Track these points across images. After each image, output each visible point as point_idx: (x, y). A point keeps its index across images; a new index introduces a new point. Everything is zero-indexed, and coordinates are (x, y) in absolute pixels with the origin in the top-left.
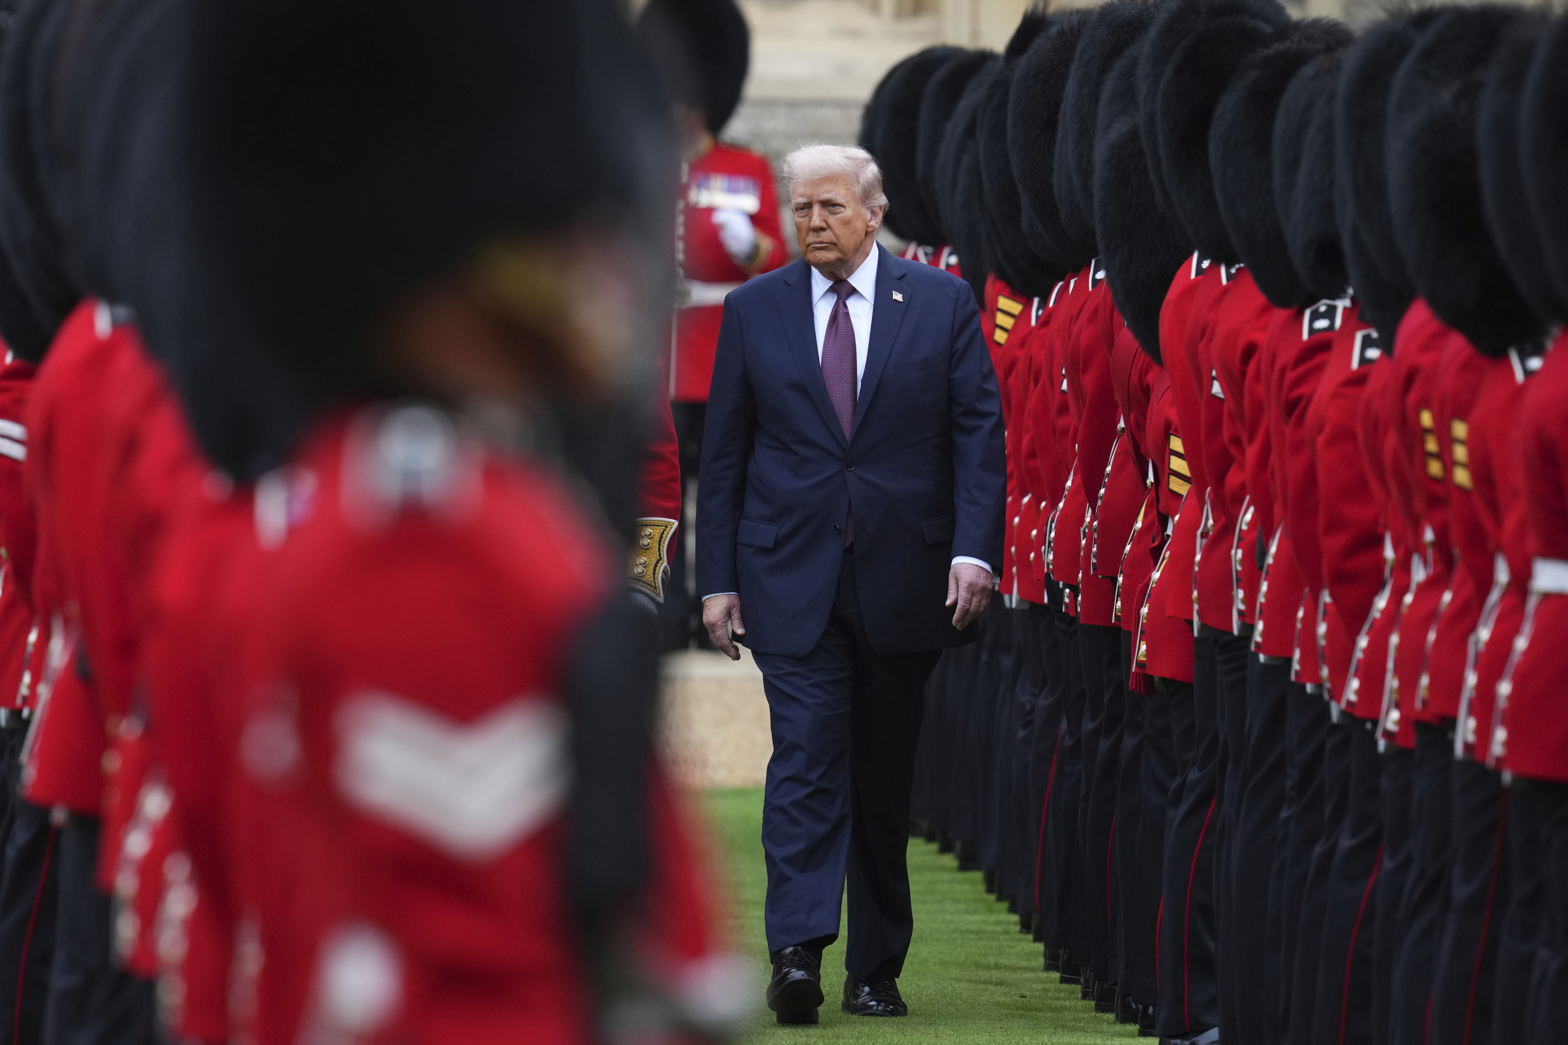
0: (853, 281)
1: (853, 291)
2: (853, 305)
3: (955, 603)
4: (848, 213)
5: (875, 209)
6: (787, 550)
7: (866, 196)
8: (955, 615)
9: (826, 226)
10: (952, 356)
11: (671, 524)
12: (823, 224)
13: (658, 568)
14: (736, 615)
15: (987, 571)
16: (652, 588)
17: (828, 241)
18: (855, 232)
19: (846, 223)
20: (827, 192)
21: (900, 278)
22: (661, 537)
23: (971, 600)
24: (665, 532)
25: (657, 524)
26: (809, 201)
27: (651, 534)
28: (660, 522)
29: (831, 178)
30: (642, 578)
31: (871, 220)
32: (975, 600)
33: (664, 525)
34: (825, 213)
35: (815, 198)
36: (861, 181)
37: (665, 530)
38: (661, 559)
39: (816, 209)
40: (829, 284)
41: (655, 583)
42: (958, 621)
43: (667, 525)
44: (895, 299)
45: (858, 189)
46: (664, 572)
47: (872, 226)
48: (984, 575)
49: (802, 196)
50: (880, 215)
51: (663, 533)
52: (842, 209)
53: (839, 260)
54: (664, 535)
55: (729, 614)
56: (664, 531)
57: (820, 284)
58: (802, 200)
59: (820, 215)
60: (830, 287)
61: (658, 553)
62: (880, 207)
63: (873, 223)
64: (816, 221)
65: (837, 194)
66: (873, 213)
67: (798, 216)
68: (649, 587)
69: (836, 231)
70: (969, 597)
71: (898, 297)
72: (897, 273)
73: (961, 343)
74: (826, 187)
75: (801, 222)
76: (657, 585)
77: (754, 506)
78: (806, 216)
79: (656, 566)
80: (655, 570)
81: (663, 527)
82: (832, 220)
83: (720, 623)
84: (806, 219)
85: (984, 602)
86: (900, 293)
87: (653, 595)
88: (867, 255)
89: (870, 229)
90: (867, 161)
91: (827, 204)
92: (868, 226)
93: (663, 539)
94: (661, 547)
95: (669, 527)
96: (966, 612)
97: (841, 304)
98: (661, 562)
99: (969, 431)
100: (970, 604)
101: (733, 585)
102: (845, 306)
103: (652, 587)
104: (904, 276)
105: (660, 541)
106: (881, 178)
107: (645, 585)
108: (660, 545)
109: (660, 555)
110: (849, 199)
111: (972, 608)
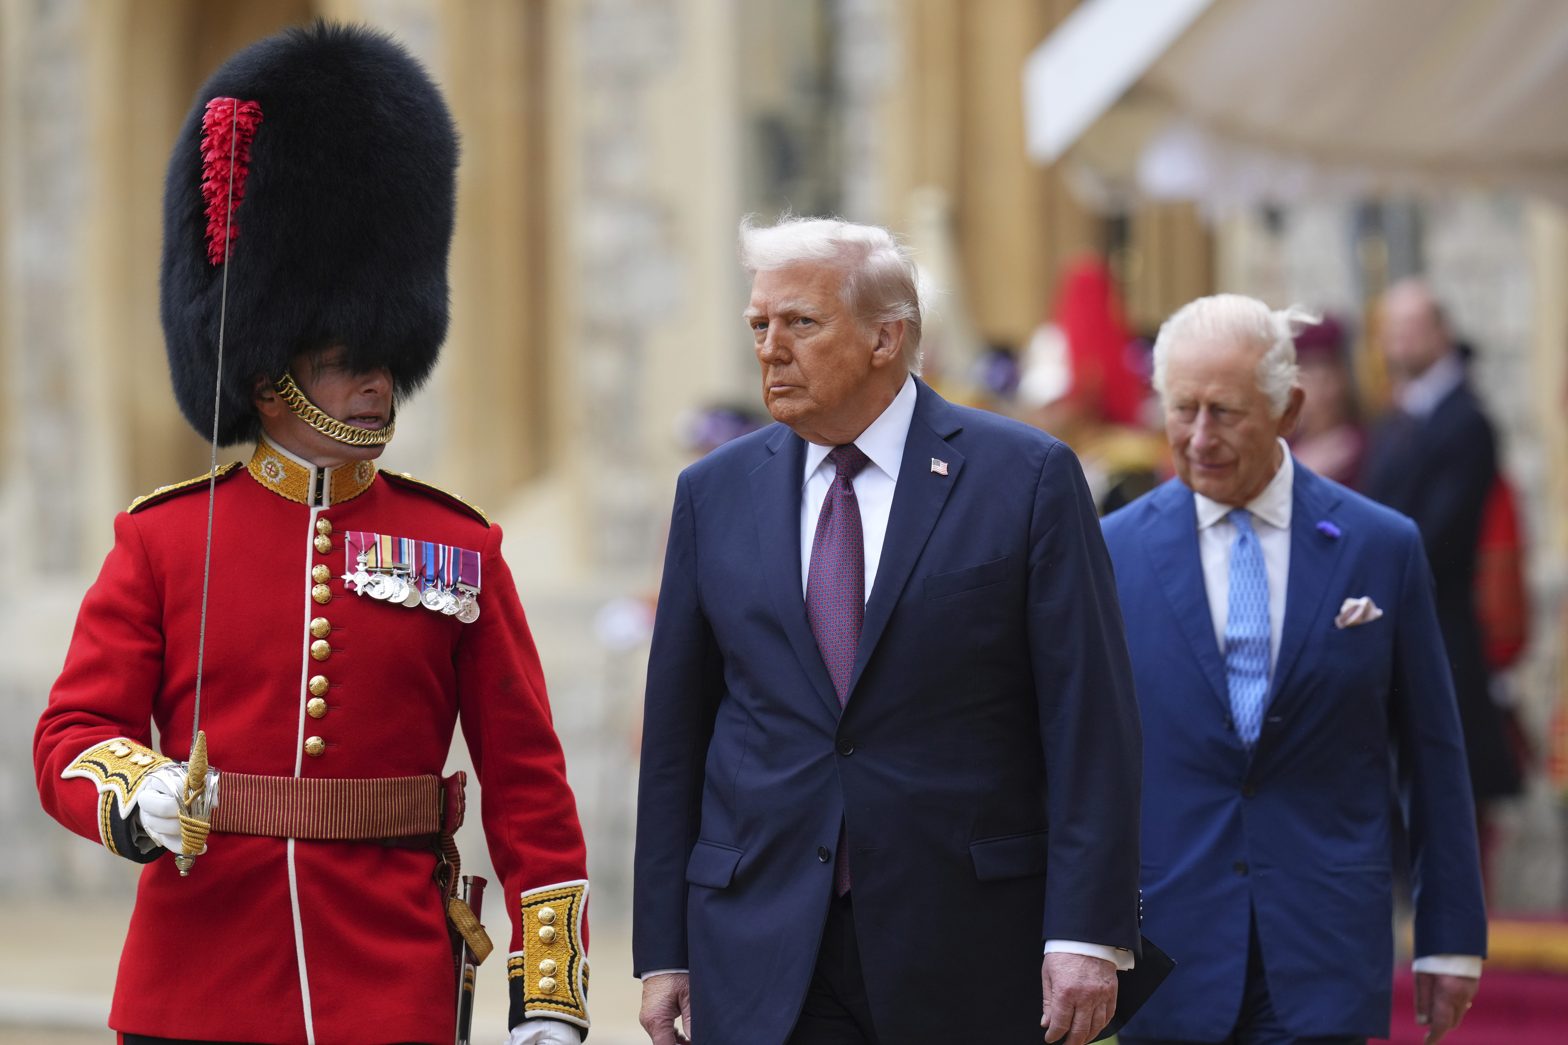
0: (865, 444)
1: (865, 463)
3: (1048, 1023)
4: (829, 332)
5: (887, 324)
7: (867, 303)
9: (787, 357)
10: (1030, 569)
11: (579, 888)
12: (781, 354)
13: (574, 971)
14: (684, 1001)
16: (573, 1009)
17: (792, 382)
18: (842, 366)
19: (829, 350)
20: (788, 298)
21: (948, 438)
22: (570, 916)
23: (1072, 1017)
24: (574, 905)
25: (559, 896)
26: (763, 314)
27: (553, 917)
28: (563, 891)
29: (794, 275)
30: (553, 997)
31: (879, 346)
33: (570, 894)
34: (791, 334)
35: (773, 309)
36: (852, 281)
37: (573, 902)
38: (576, 953)
39: (773, 327)
41: (575, 999)
43: (574, 893)
44: (934, 472)
45: (847, 293)
48: (1095, 969)
49: (754, 305)
51: (570, 909)
52: (818, 327)
54: (573, 912)
55: (675, 1003)
56: (571, 904)
58: (754, 312)
60: (829, 455)
61: (570, 946)
64: (774, 347)
65: (807, 303)
66: (883, 334)
68: (567, 1008)
70: (1068, 1013)
71: (940, 467)
72: (945, 430)
74: (789, 290)
76: (578, 1000)
79: (571, 967)
80: (570, 976)
81: (569, 898)
82: (803, 346)
83: (659, 1022)
86: (944, 461)
87: (575, 1019)
91: (790, 319)
92: (871, 356)
93: (572, 919)
94: (572, 934)
95: (578, 894)
97: (844, 484)
98: (576, 958)
102: (851, 487)
103: (571, 1006)
104: (958, 432)
105: (569, 925)
107: (561, 1006)
108: (569, 931)
109: (573, 948)
110: (831, 310)
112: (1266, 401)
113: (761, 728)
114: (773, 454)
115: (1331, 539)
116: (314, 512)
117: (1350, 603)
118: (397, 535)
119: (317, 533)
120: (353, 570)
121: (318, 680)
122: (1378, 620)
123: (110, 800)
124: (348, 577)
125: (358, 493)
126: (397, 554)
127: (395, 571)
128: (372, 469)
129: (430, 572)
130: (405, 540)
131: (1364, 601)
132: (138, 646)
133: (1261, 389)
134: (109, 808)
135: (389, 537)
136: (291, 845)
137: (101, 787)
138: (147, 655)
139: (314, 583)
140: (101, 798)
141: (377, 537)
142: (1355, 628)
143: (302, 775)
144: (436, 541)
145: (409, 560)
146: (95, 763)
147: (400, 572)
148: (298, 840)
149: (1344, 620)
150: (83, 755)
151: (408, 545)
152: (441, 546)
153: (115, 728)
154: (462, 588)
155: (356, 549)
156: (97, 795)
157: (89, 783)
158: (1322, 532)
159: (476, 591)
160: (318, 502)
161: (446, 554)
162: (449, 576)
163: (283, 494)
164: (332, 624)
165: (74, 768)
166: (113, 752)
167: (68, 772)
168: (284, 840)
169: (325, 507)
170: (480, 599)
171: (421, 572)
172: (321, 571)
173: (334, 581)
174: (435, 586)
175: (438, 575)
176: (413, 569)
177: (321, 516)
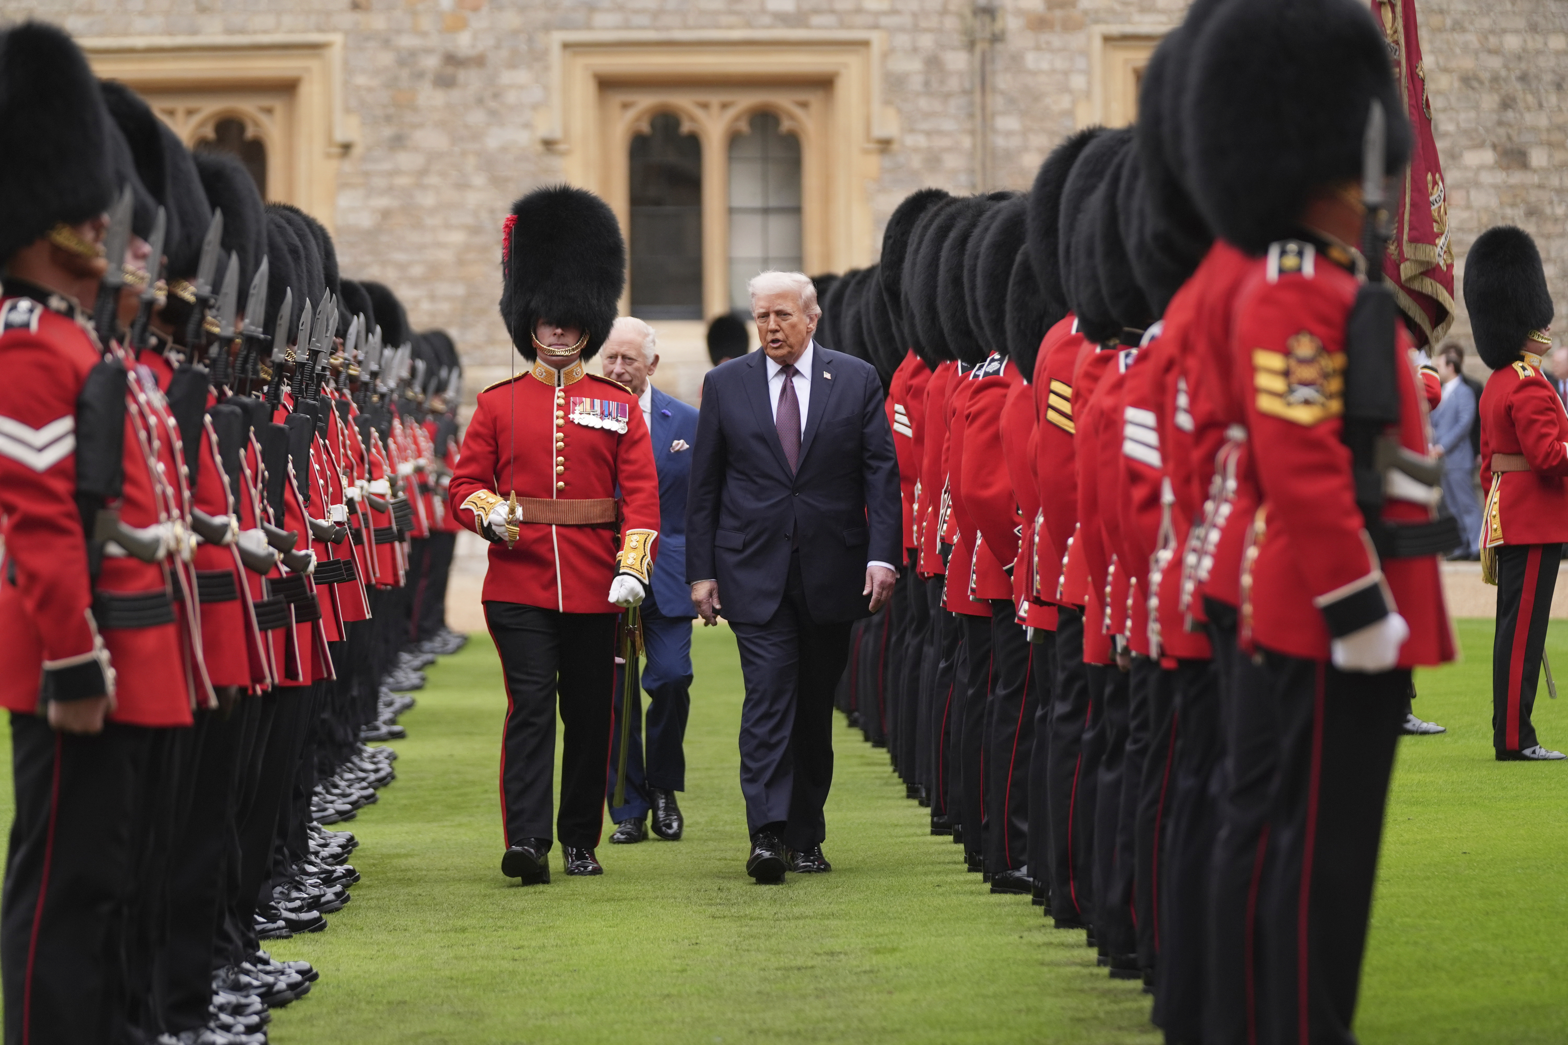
0: (798, 365)
1: (797, 372)
2: (796, 381)
3: (870, 594)
4: (794, 319)
5: (812, 316)
6: (749, 551)
7: (806, 307)
8: (871, 604)
9: (779, 329)
10: (865, 416)
11: (652, 533)
12: (777, 328)
13: (643, 561)
14: (715, 595)
15: (893, 571)
17: (781, 339)
18: (800, 332)
19: (793, 326)
20: (779, 304)
21: (828, 363)
22: (644, 542)
23: (882, 593)
25: (640, 534)
26: (767, 311)
27: (638, 540)
28: (643, 532)
29: (782, 296)
30: (632, 566)
31: (810, 323)
32: (884, 593)
33: (646, 534)
34: (778, 319)
35: (772, 309)
36: (803, 297)
37: (647, 537)
38: (646, 555)
39: (772, 317)
40: (779, 367)
41: (642, 570)
42: (873, 607)
44: (825, 378)
45: (801, 303)
46: (648, 564)
47: (811, 328)
48: (890, 574)
49: (762, 307)
50: (816, 320)
51: (646, 539)
52: (790, 317)
53: (789, 353)
54: (647, 540)
55: (711, 595)
57: (772, 367)
58: (762, 311)
59: (775, 321)
60: (781, 369)
61: (642, 552)
62: (816, 315)
63: (811, 326)
64: (772, 325)
65: (787, 307)
66: (811, 319)
67: (760, 322)
68: (637, 572)
69: (786, 332)
70: (880, 591)
71: (827, 375)
72: (827, 360)
73: (870, 408)
74: (779, 301)
75: (762, 326)
77: (727, 521)
78: (765, 322)
79: (640, 559)
80: (642, 563)
81: (644, 535)
82: (784, 324)
83: (705, 601)
84: (765, 324)
85: (890, 593)
86: (829, 373)
88: (806, 347)
89: (809, 330)
90: (808, 283)
91: (780, 313)
92: (808, 328)
93: (647, 543)
94: (644, 549)
95: (650, 535)
96: (878, 601)
97: (789, 381)
98: (646, 557)
99: (876, 471)
100: (881, 596)
101: (713, 574)
102: (791, 382)
103: (639, 572)
104: (831, 361)
105: (643, 545)
106: (816, 295)
107: (634, 570)
108: (643, 547)
109: (645, 552)
110: (795, 310)
111: (883, 598)
112: (645, 357)
113: (755, 483)
114: (751, 367)
115: (668, 416)
116: (557, 389)
117: (676, 442)
118: (593, 398)
119: (558, 397)
120: (573, 413)
121: (561, 459)
122: (687, 449)
123: (480, 518)
124: (571, 416)
125: (576, 381)
126: (592, 406)
127: (592, 413)
128: (582, 372)
129: (606, 413)
130: (596, 400)
131: (682, 441)
132: (489, 449)
133: (643, 351)
134: (480, 521)
135: (589, 399)
136: (554, 527)
137: (476, 513)
138: (492, 453)
139: (557, 418)
140: (476, 518)
141: (584, 399)
142: (678, 452)
143: (557, 498)
144: (609, 400)
145: (597, 408)
146: (473, 502)
147: (594, 413)
148: (556, 525)
149: (673, 449)
150: (468, 499)
151: (597, 402)
152: (611, 402)
153: (480, 485)
154: (620, 419)
155: (575, 404)
156: (475, 516)
157: (471, 511)
158: (664, 414)
159: (626, 420)
160: (559, 385)
161: (613, 405)
162: (614, 414)
163: (545, 382)
164: (565, 436)
165: (465, 505)
166: (479, 497)
167: (462, 506)
168: (551, 525)
169: (562, 387)
170: (627, 423)
171: (602, 413)
172: (561, 413)
173: (566, 417)
174: (609, 419)
175: (610, 414)
176: (599, 412)
177: (560, 390)
